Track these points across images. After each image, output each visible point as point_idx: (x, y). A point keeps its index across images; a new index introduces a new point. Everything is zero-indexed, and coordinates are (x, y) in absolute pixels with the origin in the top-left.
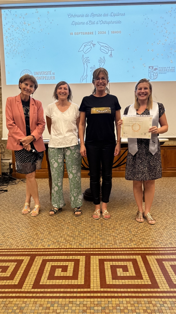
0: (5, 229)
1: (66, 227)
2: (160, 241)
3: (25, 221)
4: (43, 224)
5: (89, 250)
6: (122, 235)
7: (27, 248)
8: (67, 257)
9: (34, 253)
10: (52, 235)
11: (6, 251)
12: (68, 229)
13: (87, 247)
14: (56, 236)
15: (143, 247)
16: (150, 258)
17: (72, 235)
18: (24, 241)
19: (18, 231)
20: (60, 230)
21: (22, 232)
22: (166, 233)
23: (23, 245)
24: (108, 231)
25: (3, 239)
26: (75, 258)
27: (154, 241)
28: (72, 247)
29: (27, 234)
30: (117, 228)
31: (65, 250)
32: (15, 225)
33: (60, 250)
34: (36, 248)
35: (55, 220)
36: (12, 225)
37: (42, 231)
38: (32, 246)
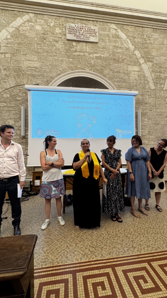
0: (43, 243)
1: (85, 238)
2: (151, 246)
3: (54, 233)
4: (68, 235)
5: (111, 260)
6: (125, 241)
7: (66, 264)
8: (99, 271)
9: (73, 269)
10: (78, 247)
11: (51, 269)
12: (87, 239)
13: (108, 258)
14: (82, 248)
15: (144, 253)
16: (154, 264)
17: (93, 245)
18: (61, 255)
19: (52, 244)
20: (82, 241)
21: (56, 245)
22: (150, 237)
23: (62, 261)
24: (115, 238)
25: (44, 255)
26: (106, 272)
27: (148, 247)
28: (98, 259)
29: (61, 248)
30: (118, 235)
31: (94, 263)
32: (49, 238)
33: (90, 263)
34: (73, 263)
35: (75, 230)
36: (46, 238)
37: (70, 243)
38: (69, 261)
